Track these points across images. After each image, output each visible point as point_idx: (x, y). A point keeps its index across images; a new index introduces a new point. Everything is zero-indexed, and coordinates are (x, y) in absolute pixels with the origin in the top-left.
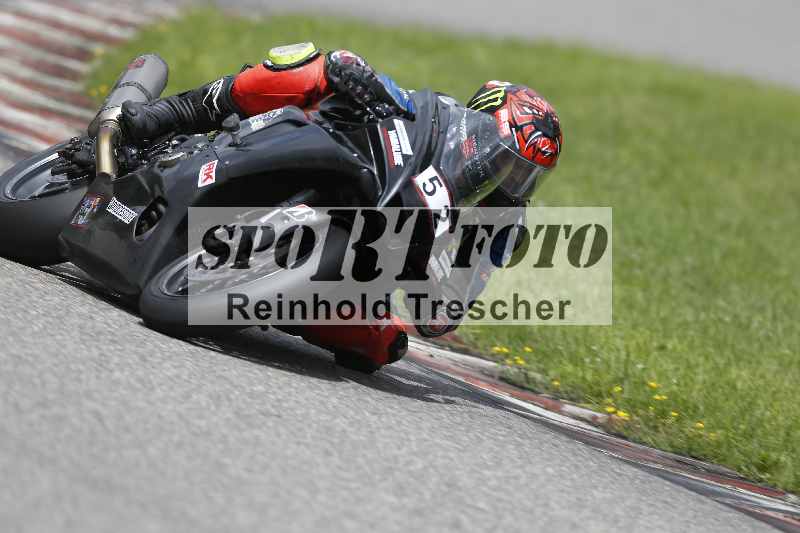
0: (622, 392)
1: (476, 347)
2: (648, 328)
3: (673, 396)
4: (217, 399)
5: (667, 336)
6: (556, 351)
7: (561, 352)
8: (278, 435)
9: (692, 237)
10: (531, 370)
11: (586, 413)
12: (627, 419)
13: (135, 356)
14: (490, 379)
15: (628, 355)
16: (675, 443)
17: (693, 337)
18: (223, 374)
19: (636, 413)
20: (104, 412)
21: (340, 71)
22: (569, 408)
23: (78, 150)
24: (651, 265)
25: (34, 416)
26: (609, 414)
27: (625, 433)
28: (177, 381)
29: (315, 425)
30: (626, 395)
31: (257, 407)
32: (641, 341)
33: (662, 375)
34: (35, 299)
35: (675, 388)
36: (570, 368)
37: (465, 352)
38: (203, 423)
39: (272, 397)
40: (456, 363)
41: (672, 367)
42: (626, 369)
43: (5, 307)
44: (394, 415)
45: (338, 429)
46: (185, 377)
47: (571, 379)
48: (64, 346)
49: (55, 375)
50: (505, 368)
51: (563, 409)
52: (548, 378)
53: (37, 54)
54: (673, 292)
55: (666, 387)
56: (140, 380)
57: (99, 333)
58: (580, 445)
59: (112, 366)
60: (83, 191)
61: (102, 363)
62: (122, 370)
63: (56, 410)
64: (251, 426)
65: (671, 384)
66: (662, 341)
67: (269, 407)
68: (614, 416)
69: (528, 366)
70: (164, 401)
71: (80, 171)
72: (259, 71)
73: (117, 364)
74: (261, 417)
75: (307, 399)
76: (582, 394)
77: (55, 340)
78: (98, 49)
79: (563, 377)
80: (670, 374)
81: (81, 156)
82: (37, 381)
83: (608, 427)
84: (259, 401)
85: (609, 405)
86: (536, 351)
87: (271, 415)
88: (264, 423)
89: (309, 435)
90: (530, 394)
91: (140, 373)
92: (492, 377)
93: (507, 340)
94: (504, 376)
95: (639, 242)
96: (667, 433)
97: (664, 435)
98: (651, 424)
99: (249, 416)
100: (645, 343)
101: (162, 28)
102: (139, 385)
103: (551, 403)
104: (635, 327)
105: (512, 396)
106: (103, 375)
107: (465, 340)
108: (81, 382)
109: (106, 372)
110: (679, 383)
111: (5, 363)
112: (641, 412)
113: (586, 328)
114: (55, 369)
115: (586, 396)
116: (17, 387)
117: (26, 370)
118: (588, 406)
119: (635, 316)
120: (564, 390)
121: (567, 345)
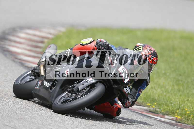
0: (179, 112)
1: (143, 104)
2: (184, 96)
3: (191, 112)
5: (188, 97)
6: (162, 103)
7: (163, 104)
12: (181, 118)
14: (147, 112)
15: (180, 103)
16: (193, 123)
19: (183, 116)
22: (166, 117)
23: (35, 70)
24: (184, 80)
26: (176, 117)
27: (180, 122)
30: (180, 112)
31: (90, 124)
32: (182, 99)
33: (188, 107)
35: (192, 110)
36: (166, 107)
37: (140, 105)
40: (138, 109)
41: (190, 104)
42: (180, 106)
47: (166, 110)
50: (150, 109)
52: (161, 110)
54: (190, 86)
55: (189, 110)
58: (170, 126)
60: (37, 80)
62: (57, 118)
65: (191, 109)
66: (188, 99)
68: (177, 118)
69: (156, 108)
70: (68, 124)
71: (36, 75)
72: (79, 46)
76: (169, 113)
78: (46, 40)
79: (164, 109)
80: (190, 106)
81: (36, 71)
82: (37, 122)
83: (176, 121)
85: (176, 115)
86: (157, 104)
90: (156, 114)
93: (150, 102)
94: (150, 110)
95: (180, 75)
96: (191, 121)
98: (187, 119)
100: (184, 99)
101: (61, 34)
102: (61, 121)
103: (162, 116)
104: (181, 96)
105: (152, 115)
107: (140, 103)
108: (47, 122)
109: (53, 119)
110: (192, 108)
111: (29, 119)
112: (184, 116)
113: (169, 97)
114: (41, 119)
115: (171, 113)
116: (32, 124)
117: (34, 120)
118: (171, 116)
119: (181, 93)
120: (165, 113)
121: (165, 102)
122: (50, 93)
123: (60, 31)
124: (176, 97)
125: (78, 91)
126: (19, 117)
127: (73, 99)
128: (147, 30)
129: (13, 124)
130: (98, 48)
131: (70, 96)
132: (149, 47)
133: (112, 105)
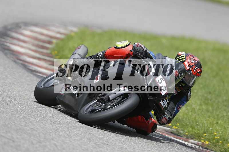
2: (213, 117)
3: (220, 137)
4: (90, 140)
5: (218, 120)
6: (187, 125)
8: (107, 150)
9: (225, 91)
10: (180, 130)
11: (196, 142)
12: (208, 144)
13: (66, 128)
15: (207, 125)
16: (221, 150)
17: (226, 120)
18: (91, 133)
20: (57, 144)
21: (134, 49)
22: (191, 141)
24: (214, 99)
25: (37, 146)
26: (202, 142)
27: (207, 148)
28: (78, 135)
29: (118, 147)
31: (101, 142)
32: (211, 121)
33: (217, 131)
34: (37, 112)
36: (191, 129)
38: (85, 146)
39: (105, 139)
41: (220, 128)
42: (207, 129)
43: (29, 115)
44: (140, 143)
45: (125, 148)
46: (80, 134)
47: (191, 133)
48: (45, 126)
49: (43, 133)
50: (172, 130)
51: (189, 141)
52: (184, 132)
53: (37, 42)
54: (220, 107)
55: (218, 134)
56: (67, 135)
57: (56, 121)
59: (59, 131)
61: (56, 130)
62: (62, 132)
63: (43, 144)
64: (100, 147)
65: (220, 133)
67: (104, 142)
68: (204, 143)
70: (74, 140)
72: (113, 49)
73: (61, 130)
74: (102, 144)
75: (115, 139)
76: (194, 137)
77: (43, 124)
78: (54, 41)
79: (189, 132)
80: (219, 130)
82: (38, 136)
83: (202, 146)
84: (102, 140)
85: (203, 140)
86: (180, 125)
87: (106, 144)
88: (103, 146)
89: (116, 150)
90: (179, 137)
91: (68, 133)
92: (168, 132)
94: (172, 132)
95: (210, 93)
97: (218, 148)
98: (214, 145)
99: (99, 145)
101: (73, 34)
102: (67, 136)
103: (186, 139)
104: (209, 117)
105: (174, 137)
106: (56, 134)
108: (50, 135)
109: (58, 133)
110: (222, 133)
111: (29, 130)
112: (211, 142)
113: (195, 118)
114: (43, 132)
115: (196, 137)
116: (32, 137)
117: (35, 132)
118: (196, 140)
119: (209, 114)
120: (190, 136)
121: (190, 123)
122: (76, 100)
123: (72, 31)
124: (204, 119)
125: (109, 100)
126: (18, 128)
127: (102, 109)
128: (173, 38)
129: (9, 134)
130: (134, 53)
131: (99, 105)
132: (193, 57)
133: (147, 120)
